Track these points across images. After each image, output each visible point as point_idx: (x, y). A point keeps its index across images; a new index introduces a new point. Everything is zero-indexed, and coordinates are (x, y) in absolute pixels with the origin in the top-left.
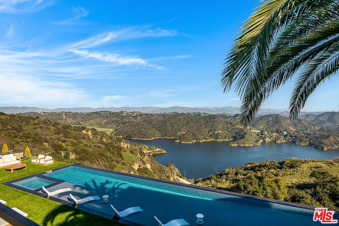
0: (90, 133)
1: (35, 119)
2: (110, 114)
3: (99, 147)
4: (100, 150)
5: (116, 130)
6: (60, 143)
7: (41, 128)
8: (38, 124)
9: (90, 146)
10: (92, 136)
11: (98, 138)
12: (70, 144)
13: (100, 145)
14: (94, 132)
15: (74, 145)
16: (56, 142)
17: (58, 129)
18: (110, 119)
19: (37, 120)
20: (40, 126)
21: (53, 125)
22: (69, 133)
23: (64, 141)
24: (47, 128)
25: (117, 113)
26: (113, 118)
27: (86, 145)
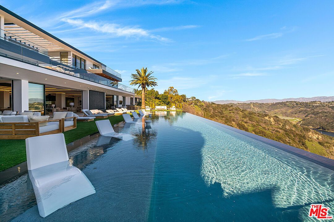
0: (272, 119)
1: (230, 107)
2: (297, 104)
3: (277, 131)
4: (279, 134)
5: (304, 120)
6: (243, 123)
7: (233, 112)
8: (232, 110)
9: (269, 129)
10: (274, 122)
11: (280, 125)
12: (251, 125)
13: (278, 130)
14: (277, 119)
15: (254, 126)
16: (240, 122)
17: (245, 114)
18: (296, 108)
19: (231, 107)
20: (233, 111)
21: (241, 112)
22: (253, 117)
23: (246, 123)
24: (237, 113)
25: (307, 103)
26: (301, 108)
27: (264, 128)
